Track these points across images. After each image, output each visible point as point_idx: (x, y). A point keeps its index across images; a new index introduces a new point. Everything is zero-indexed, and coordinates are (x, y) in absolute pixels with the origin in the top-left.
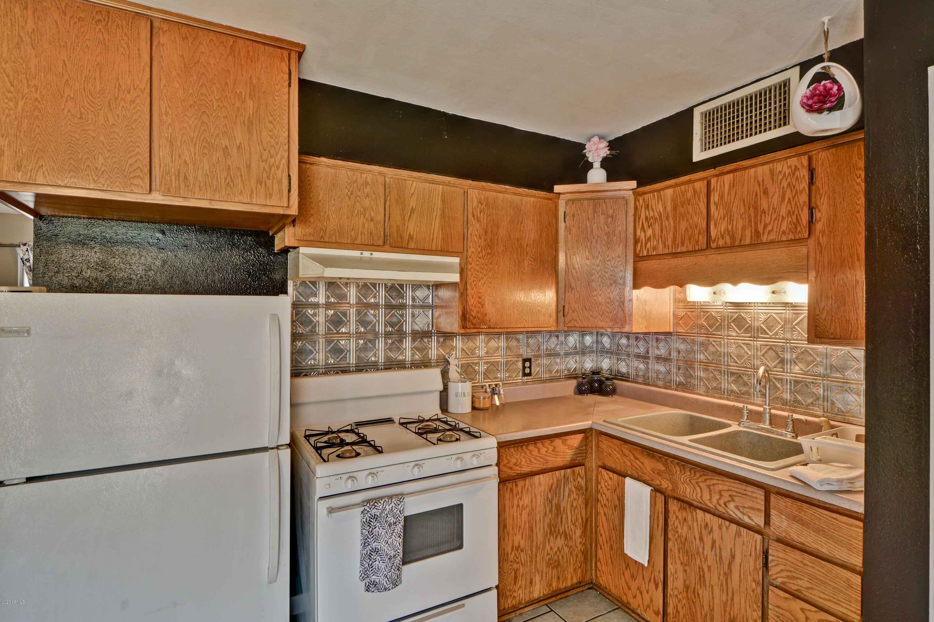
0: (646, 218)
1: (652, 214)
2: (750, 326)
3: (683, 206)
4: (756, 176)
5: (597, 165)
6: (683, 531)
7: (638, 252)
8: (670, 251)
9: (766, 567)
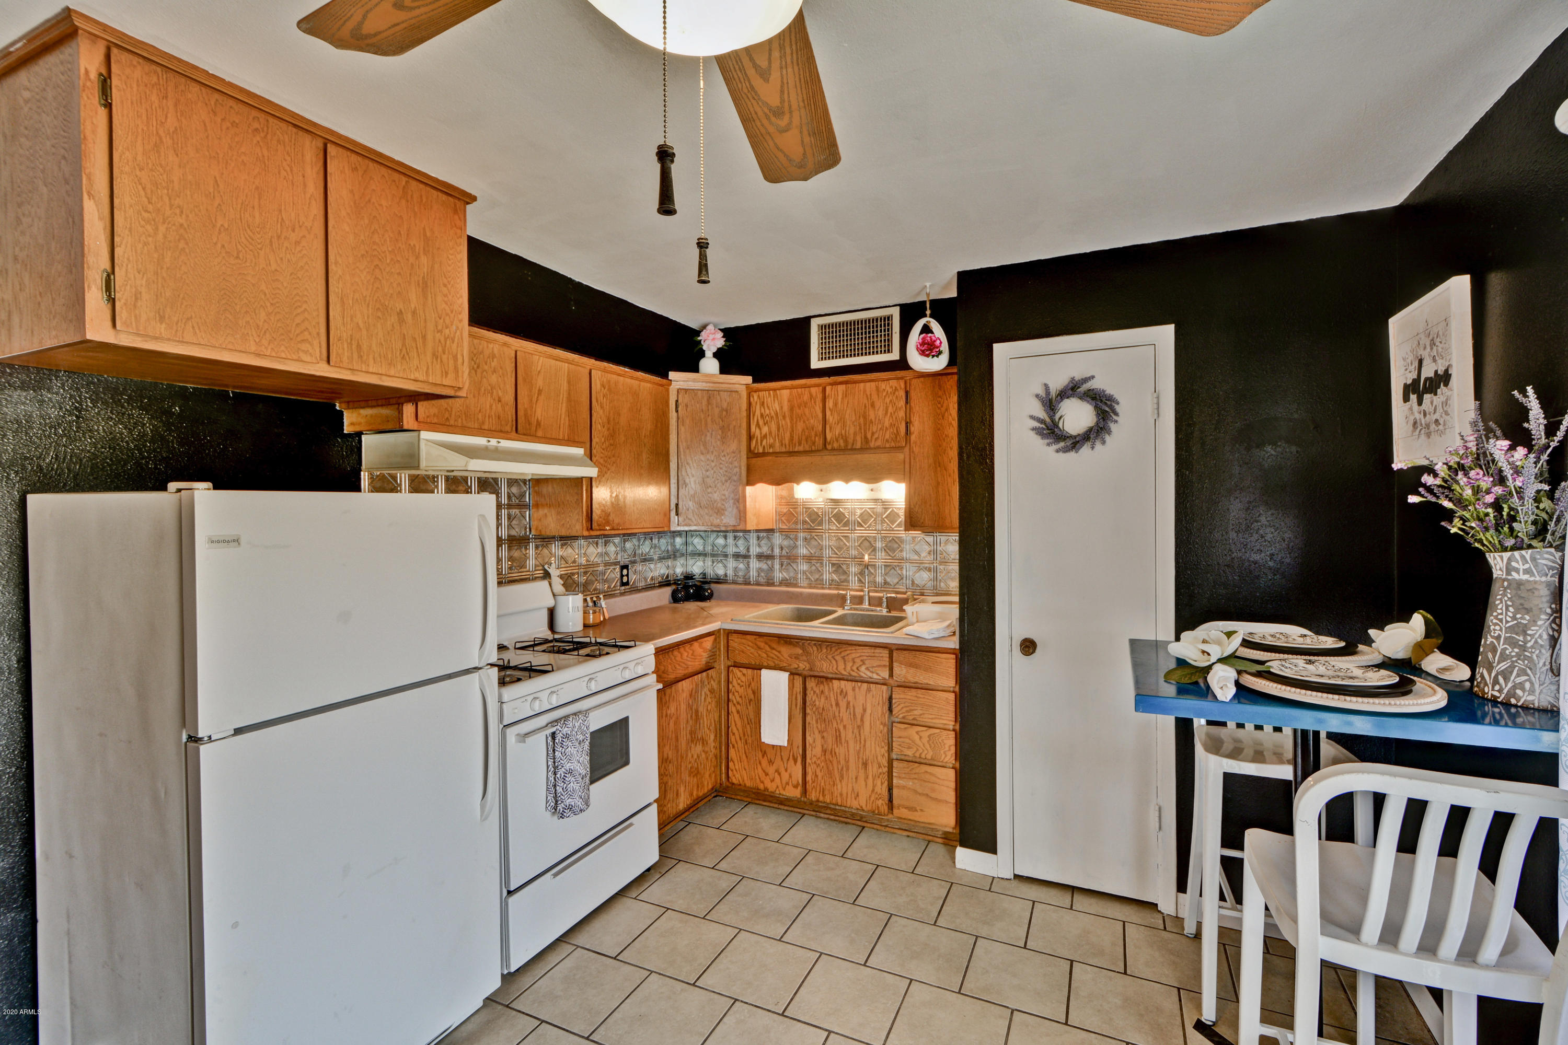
0: (762, 415)
1: (767, 412)
2: (848, 521)
3: (799, 408)
4: (865, 391)
5: (709, 354)
6: (820, 703)
7: (752, 448)
8: (787, 450)
9: (890, 710)
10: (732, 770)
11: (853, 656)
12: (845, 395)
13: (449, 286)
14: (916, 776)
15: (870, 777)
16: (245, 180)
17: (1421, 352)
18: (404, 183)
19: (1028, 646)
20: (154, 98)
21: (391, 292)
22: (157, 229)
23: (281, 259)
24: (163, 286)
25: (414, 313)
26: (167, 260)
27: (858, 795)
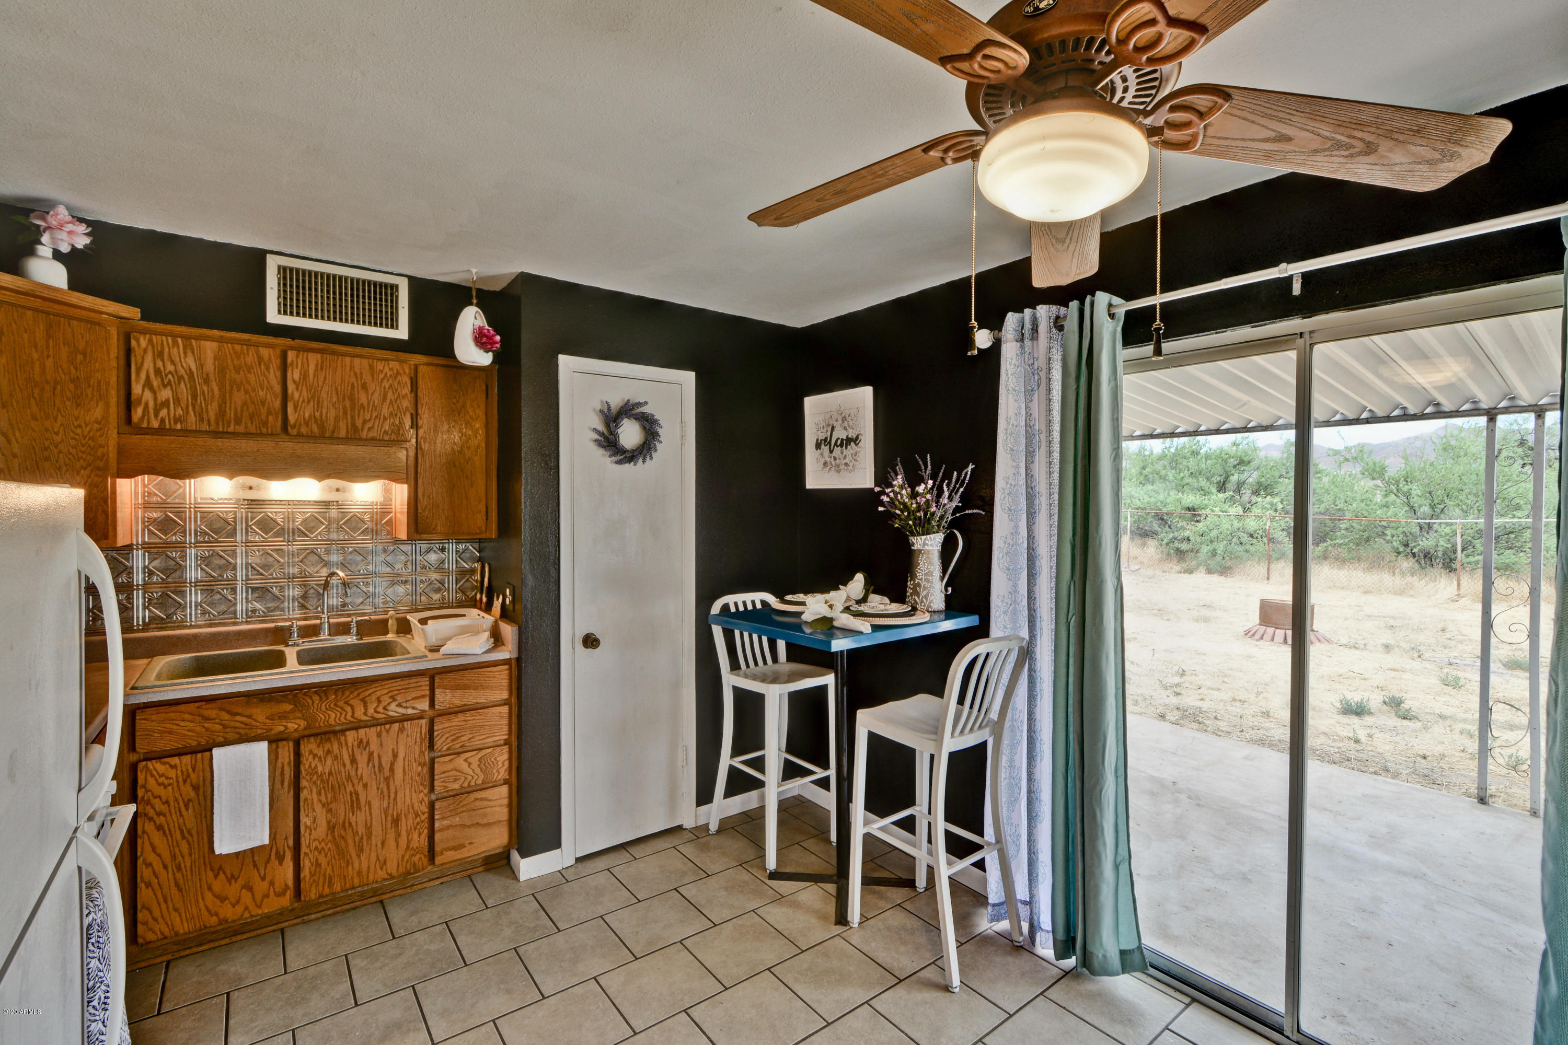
0: (158, 372)
1: (170, 368)
2: (282, 528)
3: (238, 372)
5: (45, 251)
6: (326, 766)
7: (134, 419)
8: (212, 428)
9: (431, 746)
11: (378, 694)
12: (320, 367)
14: (464, 809)
15: (404, 834)
17: (832, 422)
19: (590, 641)
27: (385, 863)
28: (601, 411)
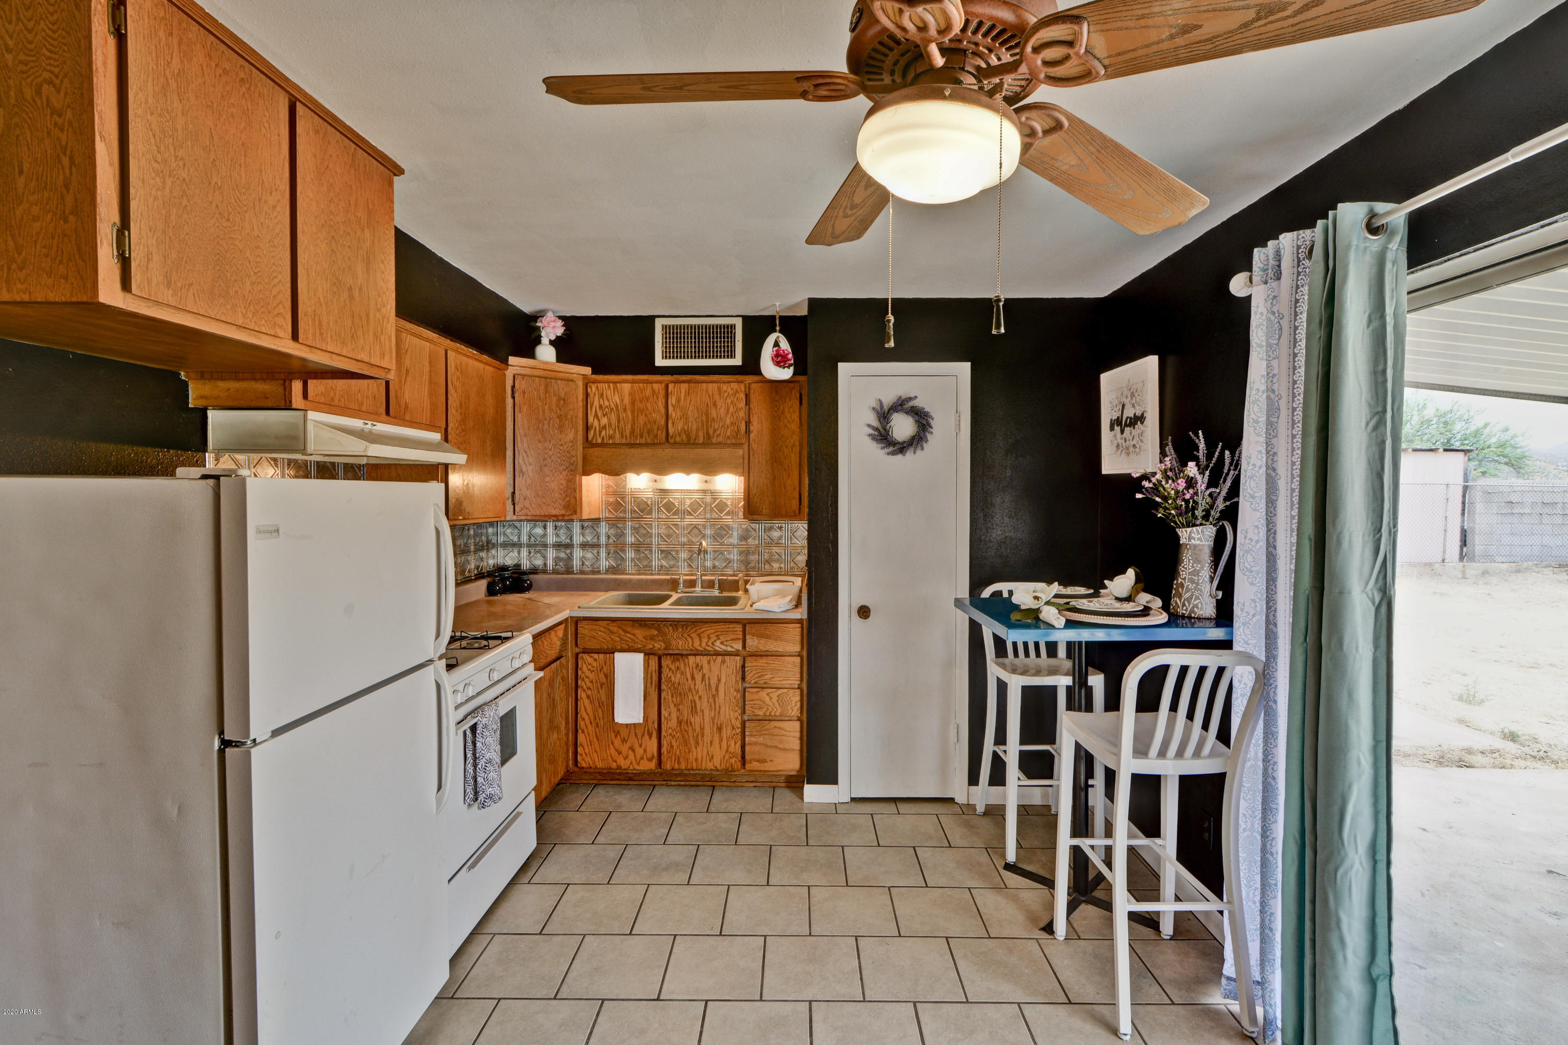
0: (601, 407)
1: (607, 403)
2: (678, 509)
3: (641, 402)
4: (707, 391)
5: (545, 341)
6: (677, 678)
7: (590, 438)
8: (628, 441)
9: (743, 678)
10: (581, 755)
11: (709, 632)
12: (688, 393)
13: (385, 262)
14: (766, 732)
15: (725, 739)
16: (234, 135)
17: (1124, 400)
18: (353, 150)
19: (864, 612)
20: (161, 34)
21: (344, 266)
22: (164, 182)
23: (262, 223)
24: (170, 247)
25: (360, 289)
26: (173, 218)
27: (712, 758)
28: (874, 409)
